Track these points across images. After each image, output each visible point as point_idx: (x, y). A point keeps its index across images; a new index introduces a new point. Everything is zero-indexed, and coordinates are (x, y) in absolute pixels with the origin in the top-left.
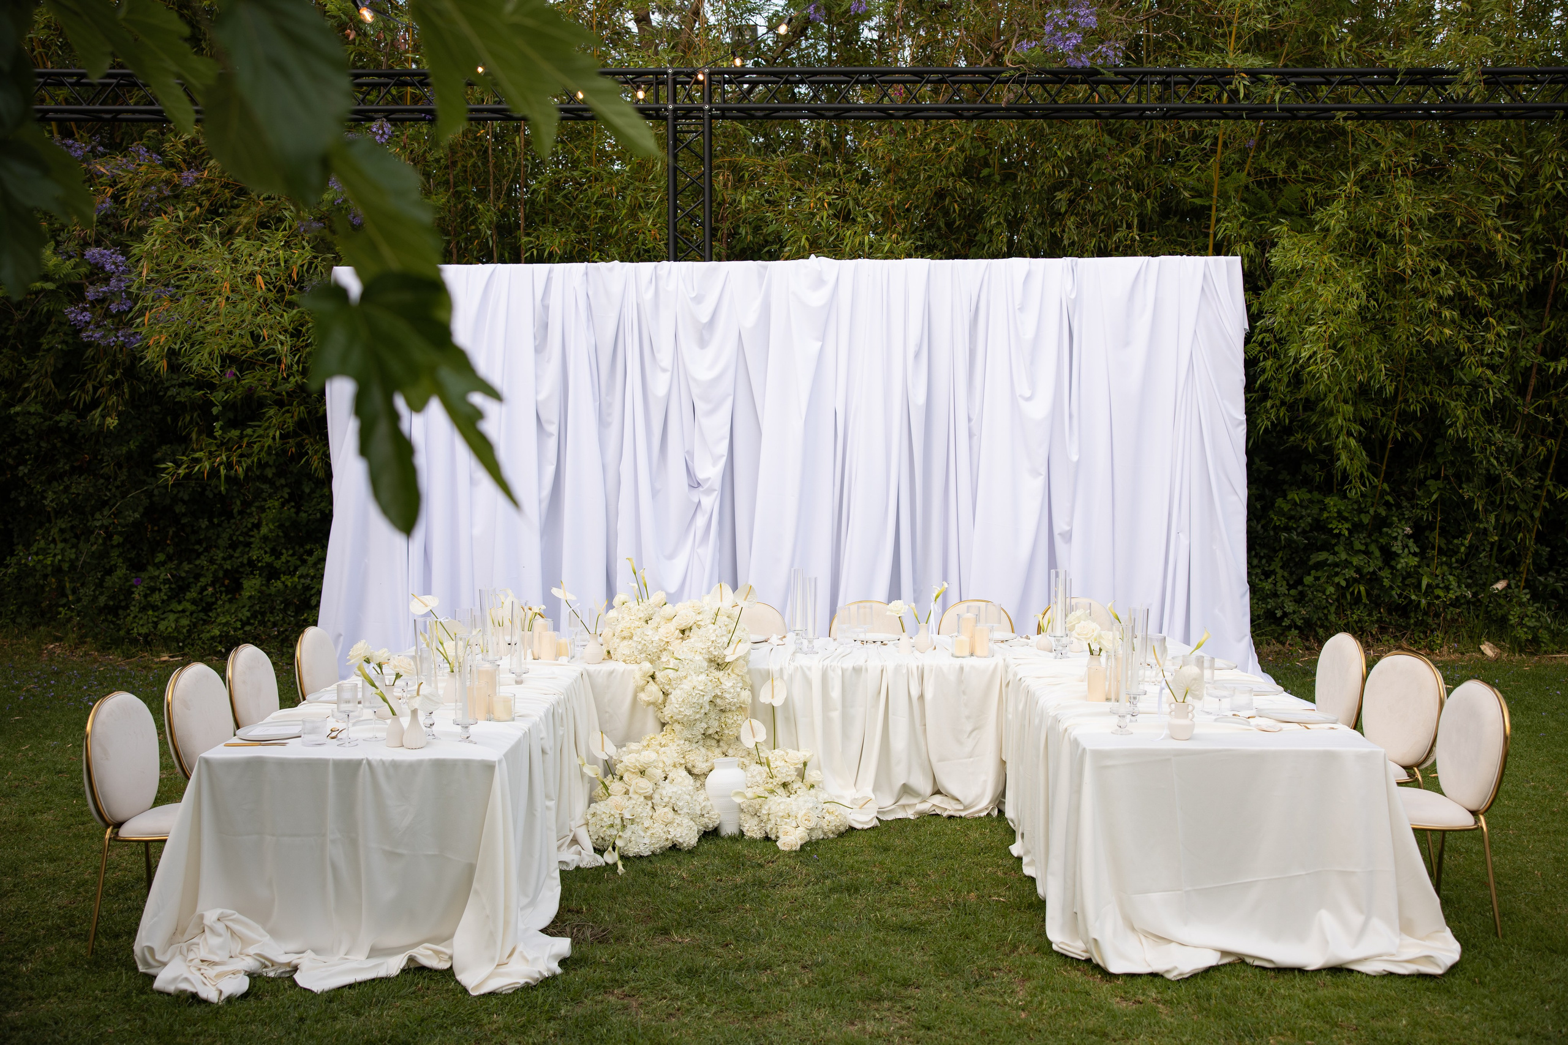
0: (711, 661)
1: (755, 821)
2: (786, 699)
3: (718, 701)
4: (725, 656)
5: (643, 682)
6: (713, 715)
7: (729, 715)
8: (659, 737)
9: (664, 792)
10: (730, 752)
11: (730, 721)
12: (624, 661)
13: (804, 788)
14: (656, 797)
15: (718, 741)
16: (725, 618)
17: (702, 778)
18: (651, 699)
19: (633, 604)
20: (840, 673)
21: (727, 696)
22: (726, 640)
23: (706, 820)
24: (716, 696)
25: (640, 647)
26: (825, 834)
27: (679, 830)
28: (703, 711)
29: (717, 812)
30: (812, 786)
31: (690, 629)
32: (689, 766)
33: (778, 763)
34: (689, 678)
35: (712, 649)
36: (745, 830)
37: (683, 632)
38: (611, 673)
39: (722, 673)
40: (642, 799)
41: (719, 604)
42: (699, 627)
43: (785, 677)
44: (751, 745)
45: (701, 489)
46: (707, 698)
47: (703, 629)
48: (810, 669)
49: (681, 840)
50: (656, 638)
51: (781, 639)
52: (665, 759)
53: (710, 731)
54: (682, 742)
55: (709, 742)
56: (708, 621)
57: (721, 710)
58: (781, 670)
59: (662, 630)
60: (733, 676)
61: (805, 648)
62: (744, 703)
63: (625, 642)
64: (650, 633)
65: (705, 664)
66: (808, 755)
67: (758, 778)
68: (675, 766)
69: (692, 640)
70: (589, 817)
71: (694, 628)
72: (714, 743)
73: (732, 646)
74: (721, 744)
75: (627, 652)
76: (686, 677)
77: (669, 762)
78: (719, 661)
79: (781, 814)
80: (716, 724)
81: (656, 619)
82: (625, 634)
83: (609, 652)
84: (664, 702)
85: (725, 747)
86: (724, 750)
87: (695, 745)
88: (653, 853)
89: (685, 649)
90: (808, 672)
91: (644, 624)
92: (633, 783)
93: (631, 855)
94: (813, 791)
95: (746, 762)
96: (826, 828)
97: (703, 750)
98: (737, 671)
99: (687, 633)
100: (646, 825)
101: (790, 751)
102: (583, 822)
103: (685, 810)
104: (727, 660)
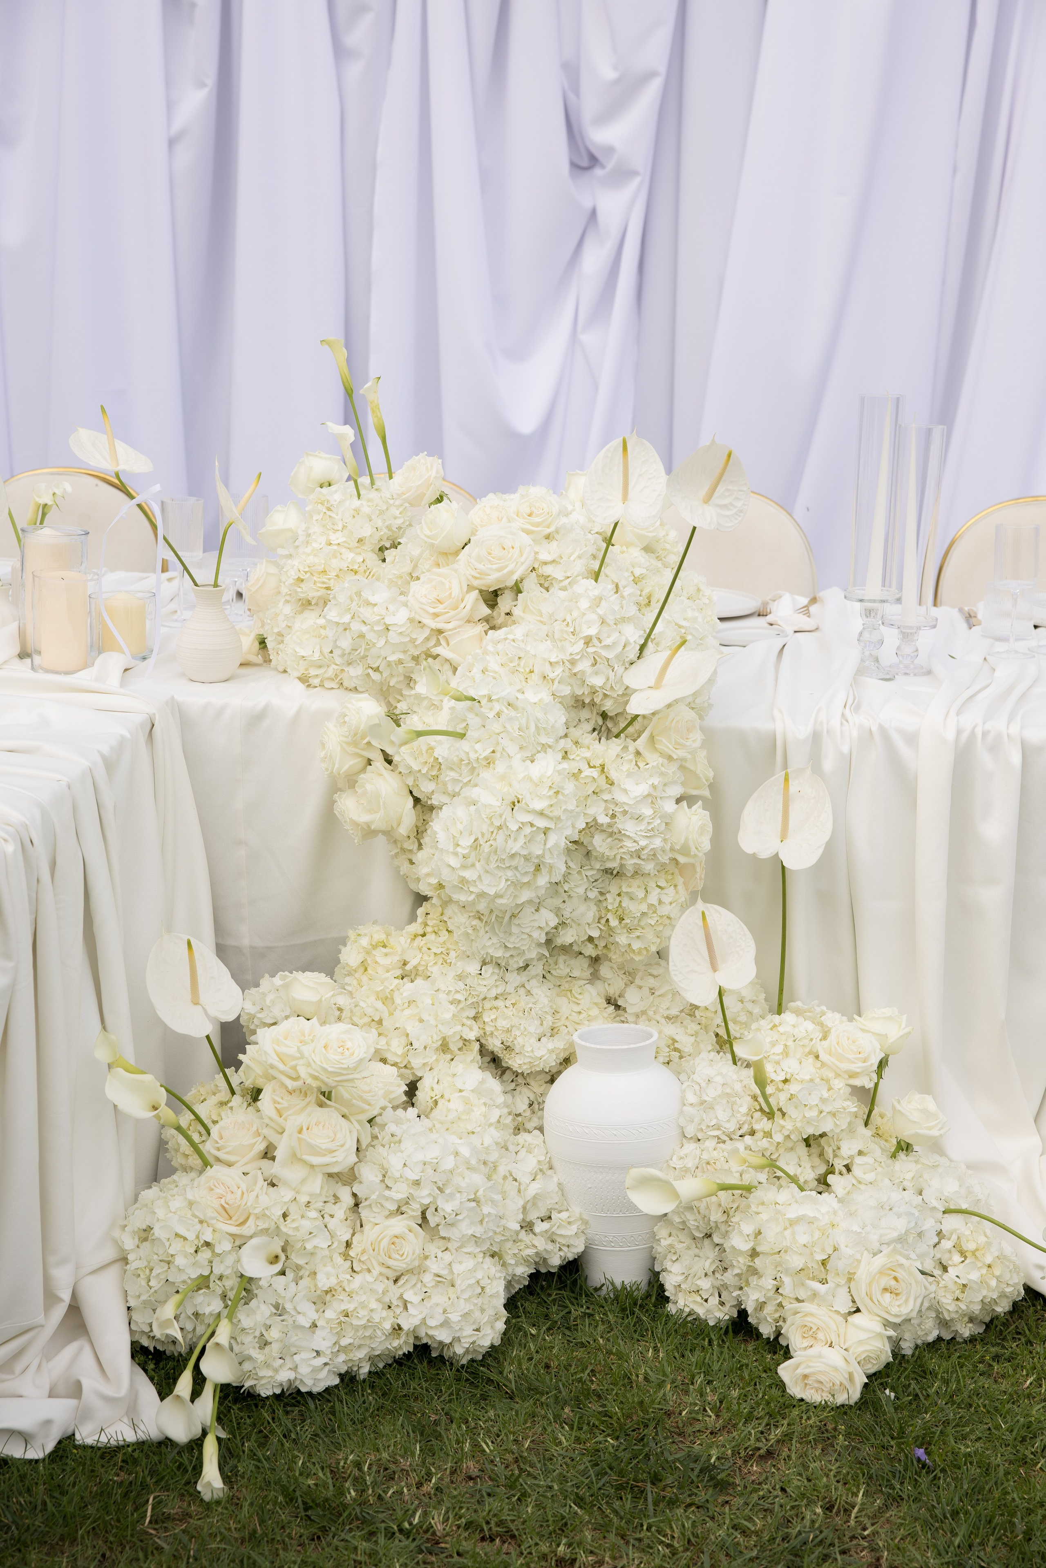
0: (579, 704)
1: (707, 1260)
2: (829, 847)
3: (599, 843)
4: (628, 693)
5: (353, 763)
6: (579, 886)
7: (635, 888)
8: (401, 941)
9: (395, 1163)
10: (632, 999)
11: (634, 908)
12: (304, 679)
13: (878, 1152)
14: (369, 1174)
15: (595, 961)
16: (636, 554)
17: (537, 1086)
18: (377, 820)
19: (341, 492)
20: (1016, 759)
21: (630, 828)
22: (635, 637)
23: (541, 1244)
24: (593, 827)
25: (345, 643)
26: (944, 1323)
27: (439, 1298)
28: (542, 881)
29: (576, 1210)
30: (904, 1147)
31: (517, 589)
32: (494, 1044)
33: (791, 1066)
34: (500, 767)
35: (584, 666)
36: (670, 1281)
37: (492, 598)
38: (257, 718)
39: (614, 747)
40: (316, 1184)
41: (614, 511)
42: (546, 583)
43: (828, 765)
44: (705, 997)
45: (598, 172)
46: (558, 840)
47: (557, 594)
48: (912, 739)
49: (444, 1336)
50: (400, 617)
51: (805, 611)
52: (412, 1028)
53: (567, 937)
54: (473, 968)
55: (563, 966)
56: (579, 567)
57: (608, 872)
58: (816, 738)
59: (420, 591)
60: (653, 759)
61: (888, 654)
62: (685, 850)
63: (310, 619)
64: (380, 595)
65: (559, 717)
66: (894, 1032)
67: (722, 1114)
68: (444, 1047)
69: (517, 632)
70: (129, 1243)
71: (530, 586)
72: (580, 968)
73: (654, 659)
74: (605, 970)
75: (310, 649)
76: (489, 762)
77: (425, 1037)
78: (608, 706)
79: (796, 1261)
80: (589, 913)
81: (410, 548)
82: (310, 590)
83: (262, 642)
84: (419, 832)
85: (614, 983)
86: (613, 991)
87: (514, 979)
88: (348, 1379)
89: (493, 664)
90: (905, 751)
91: (372, 559)
92: (292, 1122)
93: (265, 1391)
94: (905, 1166)
95: (686, 1042)
96: (949, 1306)
97: (542, 995)
98: (665, 744)
99: (504, 603)
100: (324, 1282)
101: (833, 1019)
102: (109, 1253)
103: (466, 1228)
104: (634, 707)
